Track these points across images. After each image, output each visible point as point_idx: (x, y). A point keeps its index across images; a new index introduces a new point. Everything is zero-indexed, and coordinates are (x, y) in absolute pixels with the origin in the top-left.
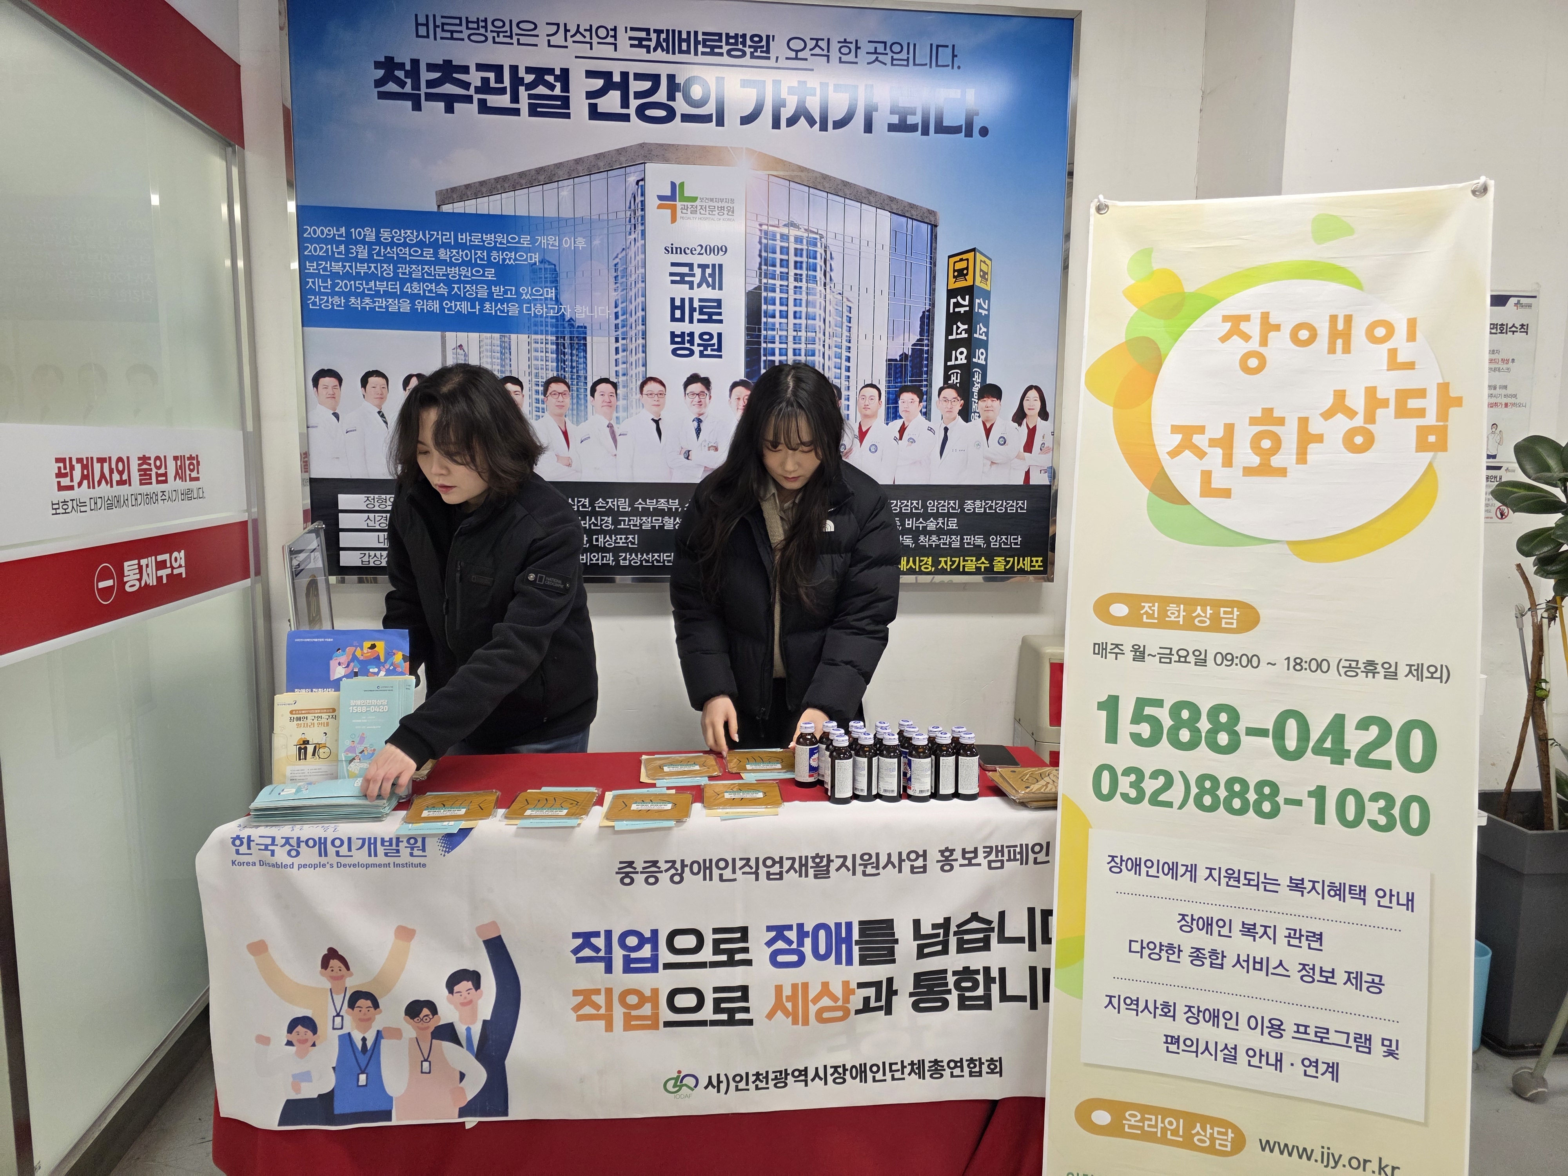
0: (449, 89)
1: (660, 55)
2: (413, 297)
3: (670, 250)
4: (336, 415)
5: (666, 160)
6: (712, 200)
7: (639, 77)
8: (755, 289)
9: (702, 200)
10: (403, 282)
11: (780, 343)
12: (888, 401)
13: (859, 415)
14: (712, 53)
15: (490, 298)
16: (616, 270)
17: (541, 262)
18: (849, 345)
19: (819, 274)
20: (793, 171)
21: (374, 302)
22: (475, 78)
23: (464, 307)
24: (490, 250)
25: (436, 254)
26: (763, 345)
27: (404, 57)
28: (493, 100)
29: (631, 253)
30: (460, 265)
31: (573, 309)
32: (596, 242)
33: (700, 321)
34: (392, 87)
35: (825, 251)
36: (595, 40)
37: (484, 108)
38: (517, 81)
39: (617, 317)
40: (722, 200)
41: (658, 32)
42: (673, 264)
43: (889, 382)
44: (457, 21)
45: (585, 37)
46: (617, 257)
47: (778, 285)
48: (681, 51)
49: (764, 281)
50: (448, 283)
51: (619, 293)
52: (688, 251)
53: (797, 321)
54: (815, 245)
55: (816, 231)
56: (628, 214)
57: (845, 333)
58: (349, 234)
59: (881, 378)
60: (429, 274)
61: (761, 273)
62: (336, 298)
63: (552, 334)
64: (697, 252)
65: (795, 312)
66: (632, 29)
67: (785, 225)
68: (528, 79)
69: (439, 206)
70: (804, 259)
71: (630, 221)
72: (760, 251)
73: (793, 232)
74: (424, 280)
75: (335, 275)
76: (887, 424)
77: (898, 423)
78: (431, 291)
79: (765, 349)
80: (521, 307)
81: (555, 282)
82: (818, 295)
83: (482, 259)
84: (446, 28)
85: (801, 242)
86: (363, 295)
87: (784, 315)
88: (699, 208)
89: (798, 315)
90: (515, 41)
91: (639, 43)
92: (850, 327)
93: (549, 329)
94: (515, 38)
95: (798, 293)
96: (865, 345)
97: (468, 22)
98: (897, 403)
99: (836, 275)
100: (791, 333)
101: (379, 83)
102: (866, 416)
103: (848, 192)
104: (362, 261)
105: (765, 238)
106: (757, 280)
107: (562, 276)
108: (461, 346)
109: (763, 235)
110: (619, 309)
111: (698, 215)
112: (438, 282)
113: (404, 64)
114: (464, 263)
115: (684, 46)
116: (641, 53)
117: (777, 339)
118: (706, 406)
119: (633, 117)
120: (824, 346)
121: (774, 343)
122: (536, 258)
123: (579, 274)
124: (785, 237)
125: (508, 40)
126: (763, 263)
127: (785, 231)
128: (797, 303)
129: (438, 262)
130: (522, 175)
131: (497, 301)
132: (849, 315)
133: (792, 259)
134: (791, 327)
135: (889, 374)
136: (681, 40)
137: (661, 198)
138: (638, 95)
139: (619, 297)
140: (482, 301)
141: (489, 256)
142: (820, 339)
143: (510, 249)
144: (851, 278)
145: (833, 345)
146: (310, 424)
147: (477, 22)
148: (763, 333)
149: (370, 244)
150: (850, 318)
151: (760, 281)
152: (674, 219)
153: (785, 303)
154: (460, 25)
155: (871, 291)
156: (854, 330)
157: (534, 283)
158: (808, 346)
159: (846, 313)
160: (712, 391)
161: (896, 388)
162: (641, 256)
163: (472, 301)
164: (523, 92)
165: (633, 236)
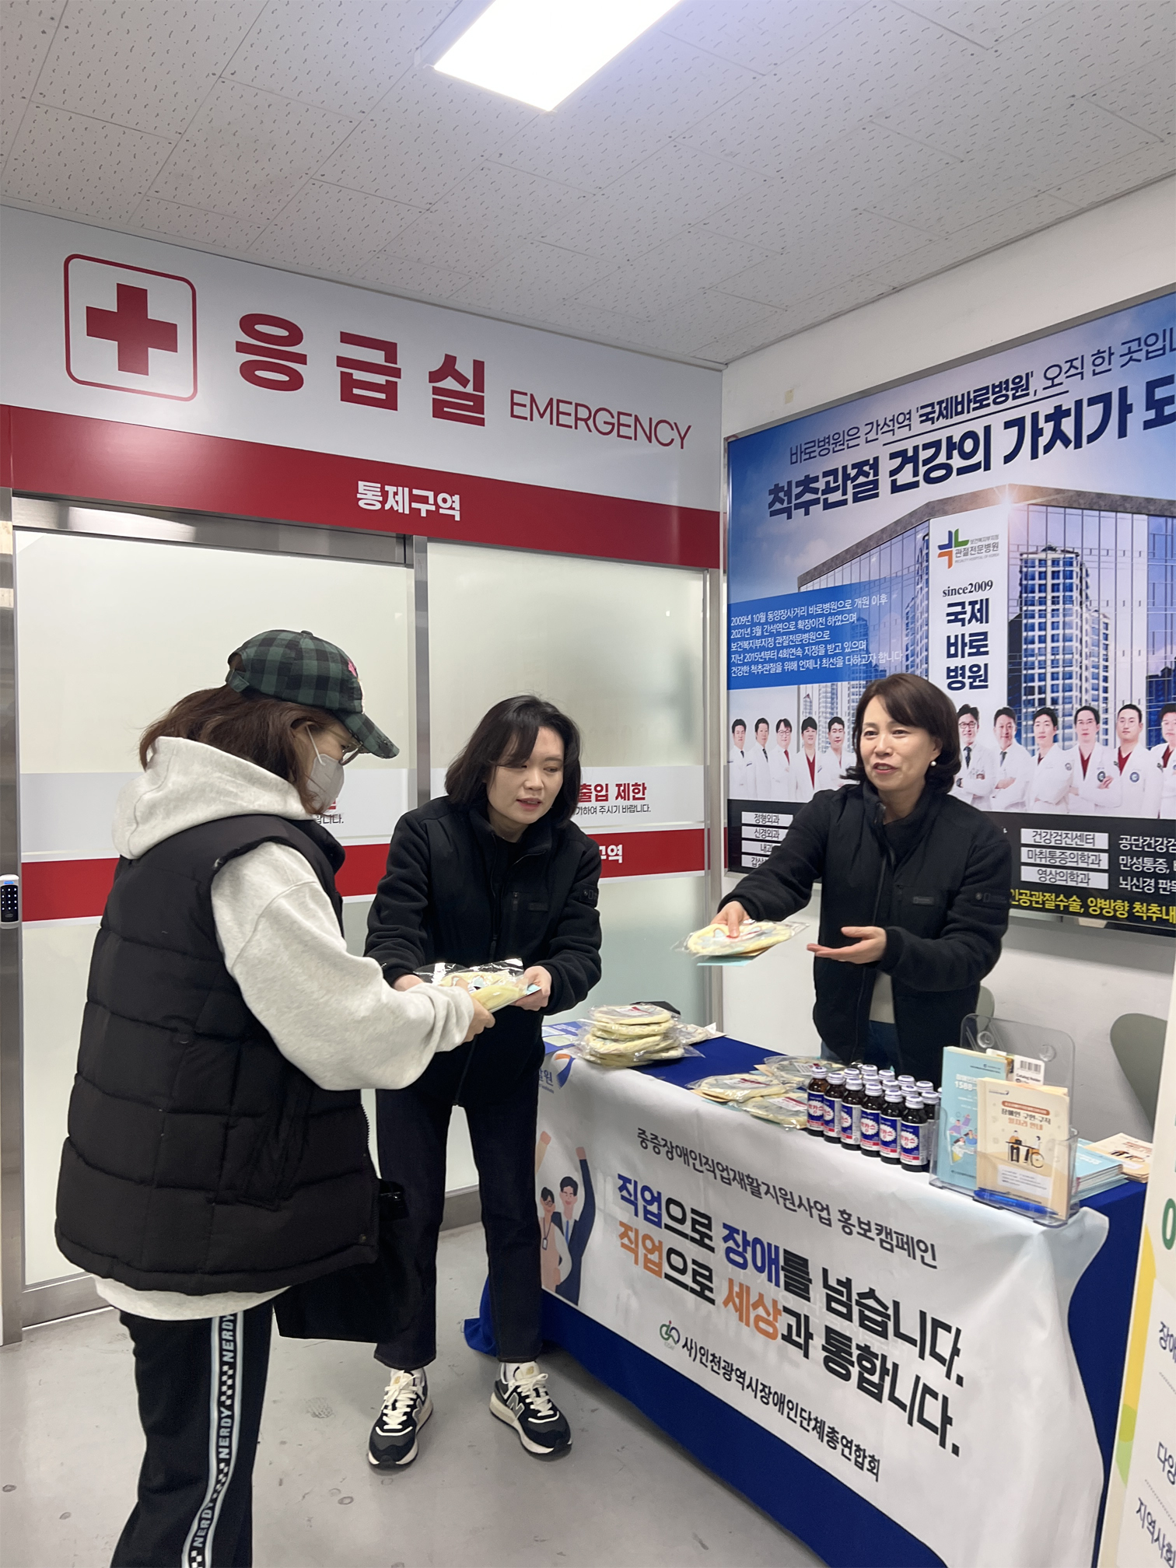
0: (808, 497)
1: (942, 422)
2: (783, 660)
3: (947, 592)
4: (742, 752)
5: (945, 513)
6: (980, 540)
7: (926, 447)
8: (1016, 617)
9: (972, 541)
10: (779, 649)
11: (1040, 668)
12: (1149, 723)
13: (1118, 739)
14: (982, 407)
15: (826, 655)
16: (907, 618)
17: (858, 620)
18: (1106, 664)
19: (1075, 594)
20: (1050, 495)
21: (763, 667)
22: (821, 485)
23: (810, 664)
24: (827, 616)
25: (796, 625)
26: (1024, 672)
27: (784, 484)
28: (833, 497)
29: (918, 601)
30: (809, 631)
31: (877, 656)
32: (894, 596)
33: (970, 654)
34: (778, 506)
35: (1081, 569)
36: (897, 425)
37: (828, 506)
38: (846, 477)
39: (907, 660)
40: (988, 538)
41: (940, 403)
42: (950, 605)
43: (1149, 701)
44: (813, 444)
45: (889, 426)
46: (908, 606)
47: (1037, 611)
48: (957, 414)
49: (1024, 608)
50: (802, 646)
51: (910, 637)
52: (961, 591)
53: (1055, 645)
54: (1071, 564)
55: (1071, 550)
56: (917, 566)
57: (1102, 652)
58: (752, 618)
59: (1140, 698)
60: (793, 642)
61: (1021, 601)
62: (745, 667)
63: (863, 679)
64: (968, 590)
65: (1053, 636)
66: (922, 407)
67: (1044, 550)
68: (853, 473)
69: (799, 588)
70: (1061, 581)
71: (918, 573)
72: (1021, 580)
73: (1051, 555)
74: (789, 647)
75: (745, 651)
76: (1150, 749)
77: (1160, 749)
78: (793, 654)
79: (1026, 675)
80: (844, 659)
81: (865, 635)
82: (1075, 615)
83: (822, 624)
84: (807, 451)
85: (1058, 565)
86: (757, 663)
87: (1042, 640)
88: (970, 549)
89: (1056, 638)
90: (845, 447)
91: (927, 418)
92: (1107, 645)
93: (862, 675)
94: (846, 443)
95: (1055, 615)
96: (1123, 663)
97: (819, 442)
98: (1160, 725)
99: (1092, 592)
100: (1050, 657)
101: (771, 505)
102: (1125, 741)
103: (1102, 503)
104: (758, 638)
105: (1026, 567)
106: (1018, 608)
107: (871, 628)
108: (808, 695)
109: (1023, 564)
110: (909, 652)
111: (969, 556)
112: (796, 646)
113: (783, 487)
114: (814, 629)
115: (959, 408)
116: (928, 426)
117: (1036, 664)
118: (974, 735)
119: (922, 483)
120: (1081, 667)
121: (1033, 669)
122: (854, 617)
123: (882, 626)
124: (1042, 562)
125: (842, 447)
126: (1023, 591)
127: (1042, 556)
128: (1055, 626)
129: (798, 631)
130: (847, 551)
131: (830, 656)
132: (1105, 632)
133: (1050, 582)
134: (1049, 650)
135: (1149, 692)
136: (957, 404)
137: (941, 547)
138: (925, 462)
139: (909, 641)
140: (821, 658)
141: (826, 621)
142: (1077, 660)
143: (838, 613)
144: (1107, 594)
145: (1090, 665)
146: (730, 760)
147: (824, 441)
148: (1024, 659)
149: (763, 624)
150: (1107, 635)
151: (1021, 609)
152: (950, 565)
153: (1043, 628)
154: (814, 446)
155: (1128, 604)
156: (1111, 648)
157: (853, 638)
158: (1067, 669)
159: (1103, 631)
160: (980, 720)
161: (1159, 707)
162: (926, 602)
163: (815, 658)
164: (850, 485)
165: (919, 586)
